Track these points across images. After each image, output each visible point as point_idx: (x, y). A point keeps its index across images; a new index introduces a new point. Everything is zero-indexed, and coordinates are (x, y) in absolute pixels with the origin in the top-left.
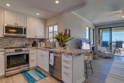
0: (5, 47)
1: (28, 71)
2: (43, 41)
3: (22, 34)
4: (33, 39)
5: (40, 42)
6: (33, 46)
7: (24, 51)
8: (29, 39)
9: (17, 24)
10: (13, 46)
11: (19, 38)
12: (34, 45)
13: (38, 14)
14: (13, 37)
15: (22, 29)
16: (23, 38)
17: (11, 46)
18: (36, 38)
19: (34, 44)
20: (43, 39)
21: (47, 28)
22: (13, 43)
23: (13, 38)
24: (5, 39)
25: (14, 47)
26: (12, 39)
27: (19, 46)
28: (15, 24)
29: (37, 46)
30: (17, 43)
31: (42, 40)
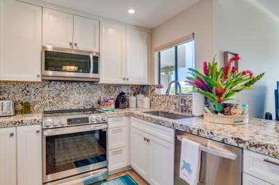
0: (47, 109)
1: (105, 181)
2: (145, 93)
3: (89, 72)
4: (116, 86)
5: (135, 95)
6: (117, 106)
7: (94, 122)
8: (108, 86)
9: (76, 45)
10: (67, 106)
11: (81, 84)
12: (121, 105)
13: (131, 11)
14: (65, 82)
15: (89, 56)
16: (92, 83)
17: (61, 107)
18: (126, 82)
19: (121, 102)
20: (143, 86)
21: (156, 54)
22: (67, 99)
23: (67, 84)
24: (46, 88)
25: (68, 108)
26: (63, 86)
27: (81, 106)
28: (71, 44)
29: (128, 107)
30: (77, 98)
31: (141, 89)
